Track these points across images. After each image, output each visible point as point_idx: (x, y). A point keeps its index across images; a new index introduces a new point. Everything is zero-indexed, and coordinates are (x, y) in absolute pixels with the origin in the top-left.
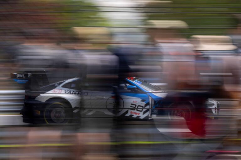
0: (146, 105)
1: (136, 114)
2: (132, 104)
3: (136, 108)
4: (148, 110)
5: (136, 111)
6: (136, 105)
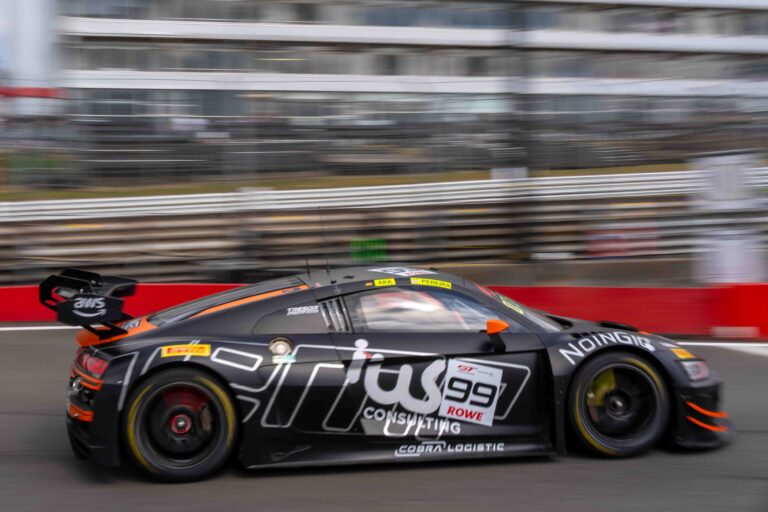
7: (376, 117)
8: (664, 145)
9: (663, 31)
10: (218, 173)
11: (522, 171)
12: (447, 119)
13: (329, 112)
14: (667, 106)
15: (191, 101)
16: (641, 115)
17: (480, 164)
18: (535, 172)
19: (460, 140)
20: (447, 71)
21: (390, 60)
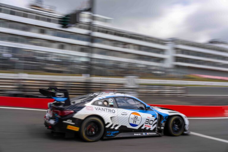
0: (155, 120)
1: (148, 126)
2: (147, 119)
3: (149, 122)
4: (156, 123)
5: (148, 125)
6: (149, 120)
7: (57, 59)
8: (121, 72)
9: (124, 47)
10: (14, 68)
11: (89, 75)
12: (75, 62)
13: (46, 57)
14: (123, 64)
15: (9, 49)
16: (117, 65)
17: (80, 73)
18: (92, 76)
19: (77, 67)
20: (75, 50)
21: (62, 46)
